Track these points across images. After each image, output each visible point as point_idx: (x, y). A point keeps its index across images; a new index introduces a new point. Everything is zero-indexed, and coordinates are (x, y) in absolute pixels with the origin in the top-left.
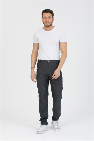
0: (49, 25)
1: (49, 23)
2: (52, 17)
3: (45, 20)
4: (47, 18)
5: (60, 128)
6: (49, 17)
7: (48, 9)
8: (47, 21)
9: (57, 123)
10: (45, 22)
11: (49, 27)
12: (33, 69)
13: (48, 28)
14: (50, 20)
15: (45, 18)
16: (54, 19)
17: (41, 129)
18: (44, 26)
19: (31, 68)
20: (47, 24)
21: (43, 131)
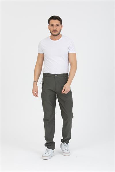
0: (57, 33)
1: (57, 31)
2: (60, 24)
3: (52, 28)
4: (55, 26)
5: (69, 153)
6: (57, 25)
7: (55, 15)
8: (55, 29)
9: (66, 147)
10: (52, 30)
11: (57, 36)
12: (35, 83)
13: (55, 37)
14: (58, 28)
15: (53, 25)
16: (62, 27)
17: (47, 153)
18: (50, 34)
19: (34, 81)
20: (55, 33)
21: (49, 156)
